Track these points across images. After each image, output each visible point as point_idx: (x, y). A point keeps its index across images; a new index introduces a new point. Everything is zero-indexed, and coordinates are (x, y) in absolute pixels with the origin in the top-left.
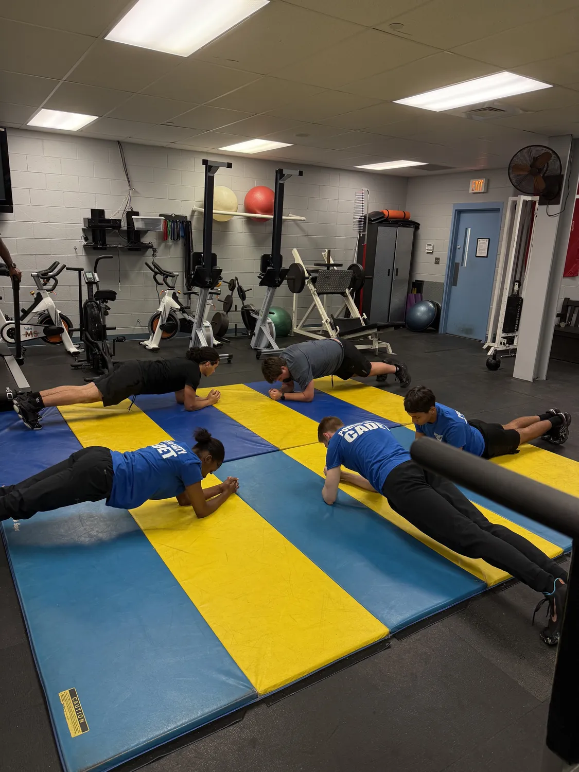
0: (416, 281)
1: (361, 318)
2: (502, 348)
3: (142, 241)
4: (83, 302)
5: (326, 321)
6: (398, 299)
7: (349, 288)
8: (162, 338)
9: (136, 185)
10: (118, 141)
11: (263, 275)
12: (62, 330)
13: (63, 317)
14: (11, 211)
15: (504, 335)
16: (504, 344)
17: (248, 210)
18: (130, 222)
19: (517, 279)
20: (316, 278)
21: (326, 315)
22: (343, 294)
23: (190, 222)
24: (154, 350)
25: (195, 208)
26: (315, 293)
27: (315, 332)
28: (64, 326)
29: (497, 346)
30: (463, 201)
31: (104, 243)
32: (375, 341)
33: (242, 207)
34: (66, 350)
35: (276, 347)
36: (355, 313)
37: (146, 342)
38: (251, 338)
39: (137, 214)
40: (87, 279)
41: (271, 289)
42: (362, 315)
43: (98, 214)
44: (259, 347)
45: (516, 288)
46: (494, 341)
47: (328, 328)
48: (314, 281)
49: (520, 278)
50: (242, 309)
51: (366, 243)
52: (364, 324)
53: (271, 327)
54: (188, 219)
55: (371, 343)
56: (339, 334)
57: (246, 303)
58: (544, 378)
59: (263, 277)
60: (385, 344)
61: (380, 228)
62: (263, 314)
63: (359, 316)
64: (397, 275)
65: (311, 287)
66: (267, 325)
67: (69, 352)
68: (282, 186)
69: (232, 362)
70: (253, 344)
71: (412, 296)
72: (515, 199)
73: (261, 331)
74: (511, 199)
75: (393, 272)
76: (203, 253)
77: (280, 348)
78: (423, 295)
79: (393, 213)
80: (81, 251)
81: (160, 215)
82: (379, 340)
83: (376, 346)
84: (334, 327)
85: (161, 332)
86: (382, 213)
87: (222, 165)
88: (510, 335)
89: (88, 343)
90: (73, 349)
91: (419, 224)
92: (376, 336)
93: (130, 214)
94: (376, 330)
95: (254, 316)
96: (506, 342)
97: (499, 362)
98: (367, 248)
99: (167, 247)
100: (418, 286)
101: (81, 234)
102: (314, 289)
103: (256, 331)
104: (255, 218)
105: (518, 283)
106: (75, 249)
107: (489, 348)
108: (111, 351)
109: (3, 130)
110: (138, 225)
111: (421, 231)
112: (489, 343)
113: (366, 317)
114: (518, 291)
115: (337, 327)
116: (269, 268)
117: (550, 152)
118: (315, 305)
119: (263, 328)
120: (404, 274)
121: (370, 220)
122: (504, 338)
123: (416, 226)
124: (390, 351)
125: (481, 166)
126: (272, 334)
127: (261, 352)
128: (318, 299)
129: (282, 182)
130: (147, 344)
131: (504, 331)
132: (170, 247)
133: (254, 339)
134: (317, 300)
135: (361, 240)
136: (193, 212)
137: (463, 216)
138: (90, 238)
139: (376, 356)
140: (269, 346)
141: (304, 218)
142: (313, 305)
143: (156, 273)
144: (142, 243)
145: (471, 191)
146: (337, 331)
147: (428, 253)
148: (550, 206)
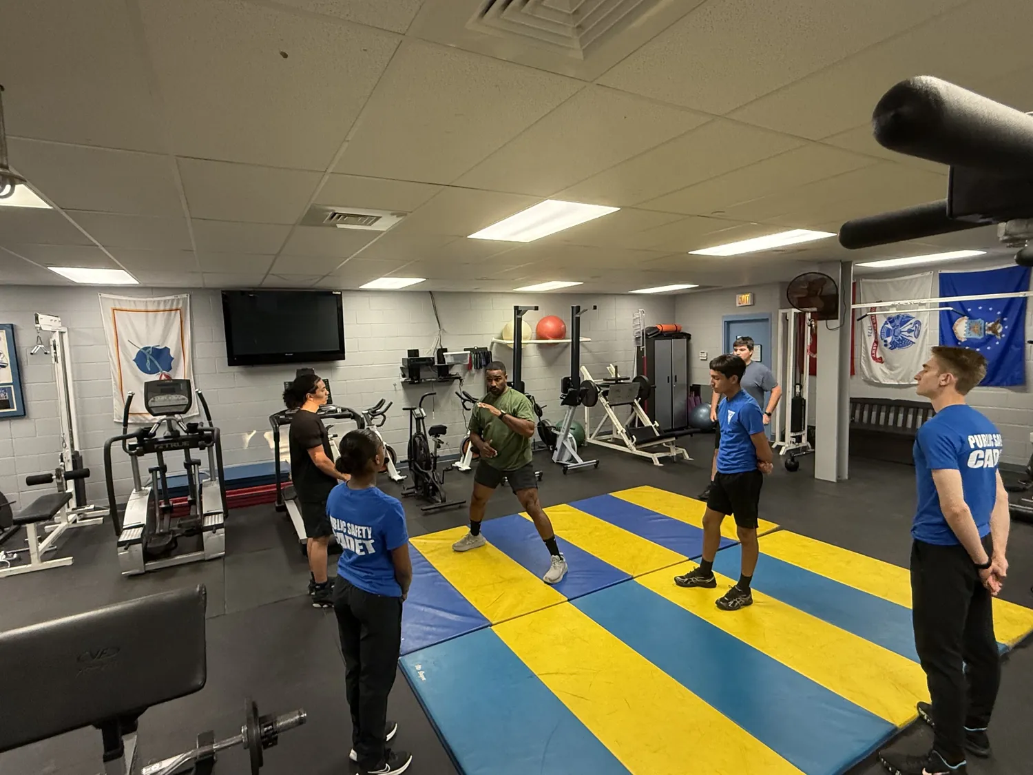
0: (694, 385)
1: (653, 426)
2: (793, 447)
3: (450, 372)
4: (413, 434)
5: (622, 432)
6: (679, 402)
7: (637, 399)
8: (472, 459)
9: (444, 326)
10: (430, 292)
11: (564, 396)
12: (387, 460)
13: (389, 449)
14: (344, 359)
15: (793, 434)
16: (793, 442)
17: (540, 337)
18: (441, 358)
19: (798, 382)
20: (607, 391)
21: (621, 426)
22: (633, 404)
23: (491, 352)
24: (466, 472)
25: (494, 339)
26: (608, 405)
27: (605, 441)
28: (389, 457)
29: (787, 446)
30: (731, 314)
31: (418, 378)
32: (672, 447)
33: (534, 335)
34: (390, 477)
35: (580, 461)
36: (647, 422)
37: (457, 464)
38: (553, 452)
39: (445, 350)
40: (417, 415)
41: (572, 408)
42: (653, 423)
43: (413, 353)
44: (561, 460)
45: (798, 390)
46: (783, 439)
47: (625, 438)
48: (605, 394)
49: (800, 382)
50: (539, 424)
51: (645, 355)
52: (658, 435)
53: (572, 441)
54: (489, 350)
55: (668, 450)
56: (636, 443)
57: (542, 418)
58: (847, 478)
59: (564, 397)
60: (681, 450)
61: (656, 341)
62: (565, 431)
63: (651, 424)
64: (676, 381)
65: (602, 399)
66: (568, 440)
67: (394, 480)
68: (578, 319)
69: (542, 478)
70: (555, 458)
71: (692, 399)
72: (785, 311)
73: (563, 446)
74: (781, 312)
75: (672, 379)
76: (513, 382)
77: (584, 461)
78: (701, 397)
79: (666, 327)
80: (400, 387)
81: (465, 350)
82: (676, 446)
83: (674, 453)
84: (630, 437)
85: (471, 453)
86: (656, 328)
87: (530, 308)
88: (798, 434)
89: (417, 473)
90: (397, 477)
91: (690, 335)
92: (673, 444)
93: (441, 351)
94: (674, 439)
95: (556, 432)
96: (795, 441)
97: (798, 463)
98: (646, 361)
99: (471, 376)
100: (696, 389)
101: (400, 372)
102: (606, 403)
103: (558, 446)
104: (547, 344)
105: (798, 386)
106: (395, 385)
107: (779, 448)
108: (441, 479)
109: (340, 293)
110: (448, 360)
111: (692, 341)
112: (778, 442)
113: (658, 425)
114: (800, 393)
115: (634, 437)
116: (570, 390)
117: (825, 277)
118: (608, 416)
119: (565, 443)
120: (682, 379)
121: (646, 335)
122: (793, 437)
123: (688, 337)
124: (687, 456)
125: (745, 283)
126: (574, 448)
127: (567, 467)
128: (610, 410)
129: (578, 316)
130: (459, 466)
131: (792, 431)
132: (473, 375)
133: (556, 454)
134: (610, 412)
135: (640, 353)
136: (493, 343)
137: (732, 325)
138: (407, 374)
139: (674, 462)
140: (572, 459)
141: (589, 339)
142: (607, 415)
143: (465, 400)
144: (451, 375)
145: (738, 305)
146: (633, 440)
147: (702, 360)
148: (828, 321)
